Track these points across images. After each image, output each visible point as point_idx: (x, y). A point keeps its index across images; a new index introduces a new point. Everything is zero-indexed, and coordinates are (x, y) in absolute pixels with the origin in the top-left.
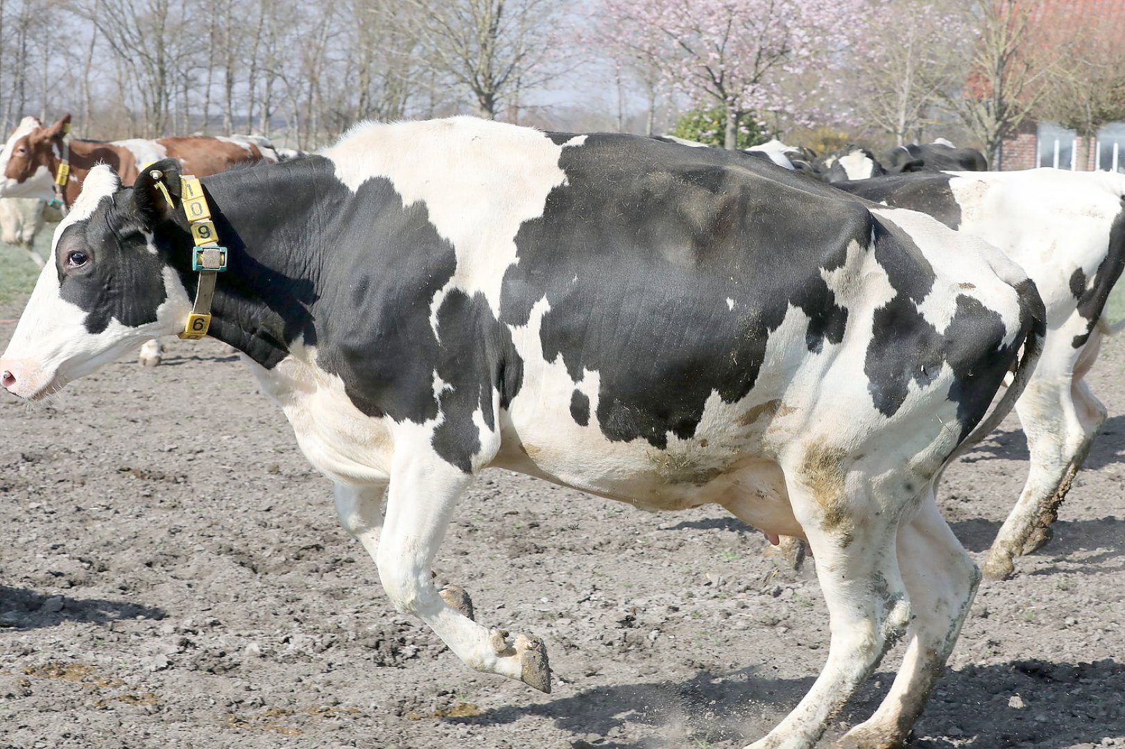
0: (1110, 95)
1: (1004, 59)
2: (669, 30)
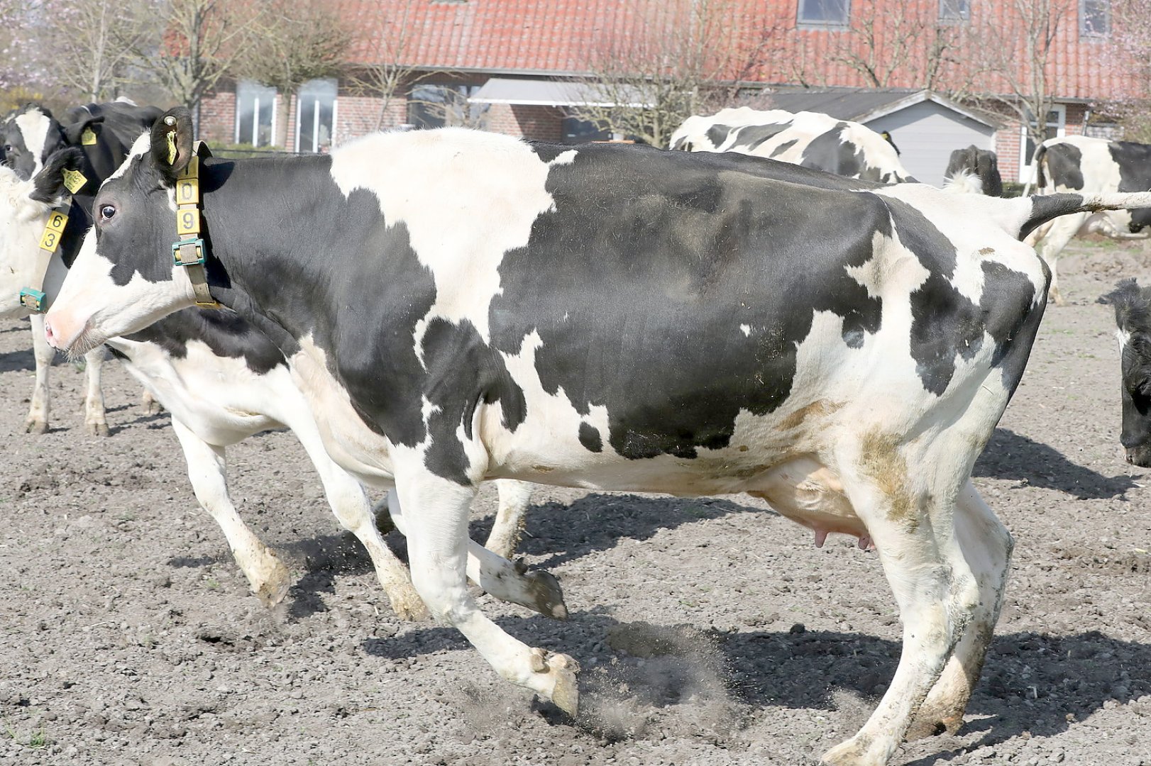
0: (311, 52)
1: (201, 15)
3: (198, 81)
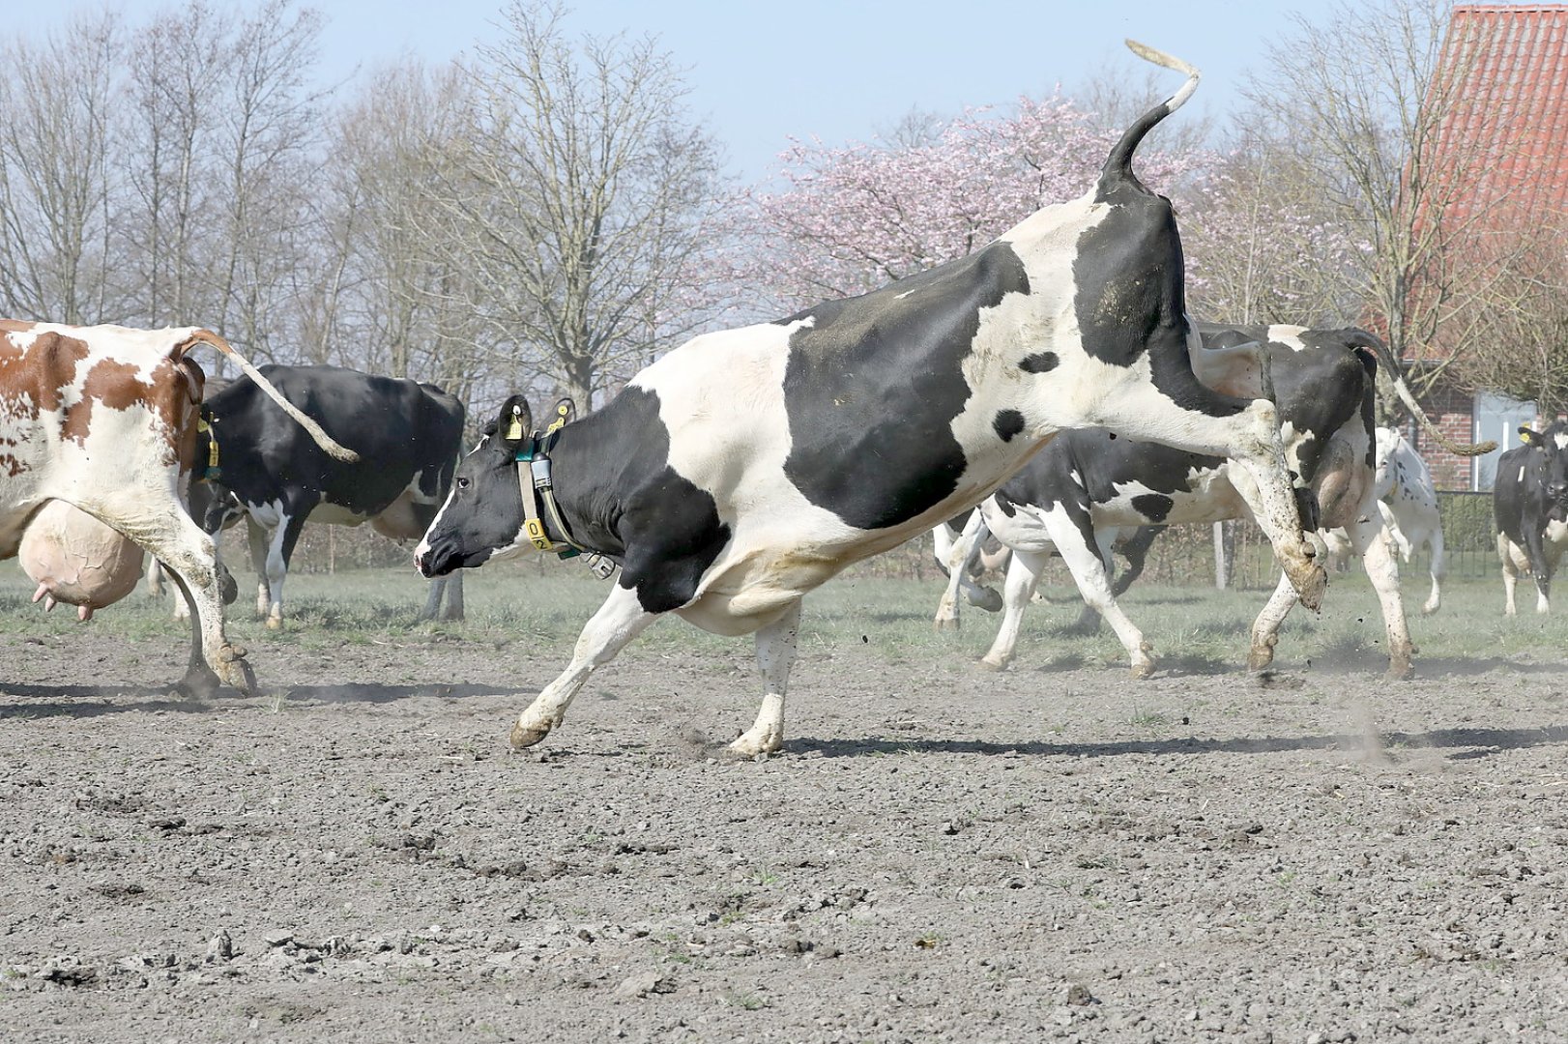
1: (1406, 282)
2: (872, 254)
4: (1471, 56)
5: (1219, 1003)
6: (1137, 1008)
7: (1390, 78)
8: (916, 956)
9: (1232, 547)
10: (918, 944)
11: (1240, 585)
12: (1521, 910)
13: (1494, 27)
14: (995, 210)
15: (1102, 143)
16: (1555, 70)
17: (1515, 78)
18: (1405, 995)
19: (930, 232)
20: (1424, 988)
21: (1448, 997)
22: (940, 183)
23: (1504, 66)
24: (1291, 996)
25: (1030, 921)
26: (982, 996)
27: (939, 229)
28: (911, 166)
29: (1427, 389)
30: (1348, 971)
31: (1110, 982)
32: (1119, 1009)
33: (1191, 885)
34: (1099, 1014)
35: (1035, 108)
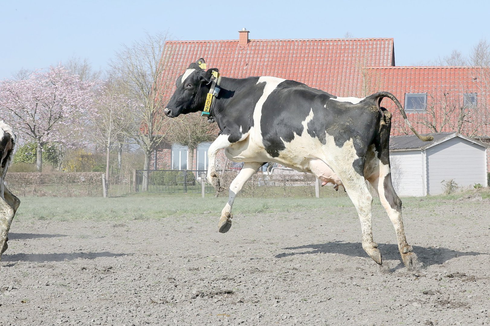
0: (201, 130)
1: (153, 115)
2: (11, 108)
3: (152, 142)
4: (170, 55)
5: (100, 317)
6: (78, 319)
7: (148, 61)
8: (21, 305)
9: (107, 186)
10: (22, 302)
11: (110, 196)
12: (179, 289)
13: (176, 47)
14: (44, 96)
15: (72, 78)
16: (192, 58)
17: (182, 60)
18: (148, 313)
19: (26, 102)
20: (153, 312)
21: (159, 314)
22: (29, 89)
23: (179, 57)
24: (118, 314)
25: (51, 295)
26: (38, 316)
27: (29, 101)
28: (21, 85)
29: (159, 143)
30: (133, 307)
31: (72, 312)
32: (74, 319)
33: (93, 284)
34: (68, 321)
35: (54, 69)
